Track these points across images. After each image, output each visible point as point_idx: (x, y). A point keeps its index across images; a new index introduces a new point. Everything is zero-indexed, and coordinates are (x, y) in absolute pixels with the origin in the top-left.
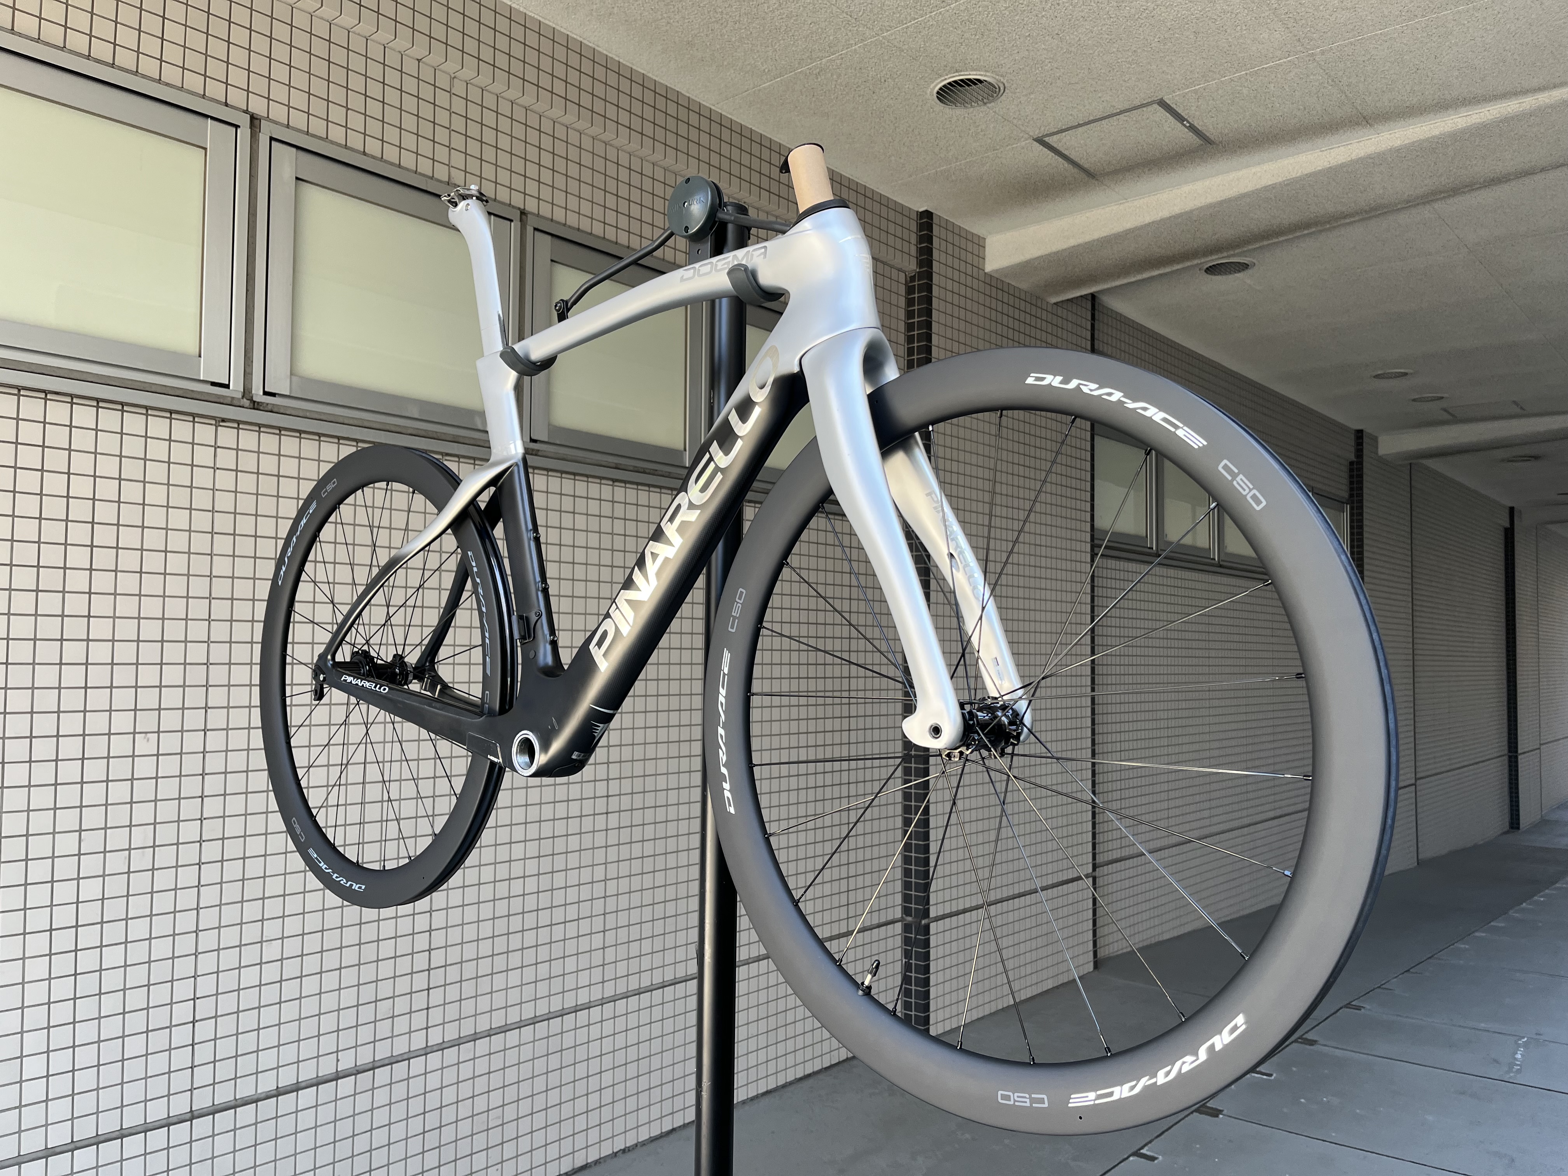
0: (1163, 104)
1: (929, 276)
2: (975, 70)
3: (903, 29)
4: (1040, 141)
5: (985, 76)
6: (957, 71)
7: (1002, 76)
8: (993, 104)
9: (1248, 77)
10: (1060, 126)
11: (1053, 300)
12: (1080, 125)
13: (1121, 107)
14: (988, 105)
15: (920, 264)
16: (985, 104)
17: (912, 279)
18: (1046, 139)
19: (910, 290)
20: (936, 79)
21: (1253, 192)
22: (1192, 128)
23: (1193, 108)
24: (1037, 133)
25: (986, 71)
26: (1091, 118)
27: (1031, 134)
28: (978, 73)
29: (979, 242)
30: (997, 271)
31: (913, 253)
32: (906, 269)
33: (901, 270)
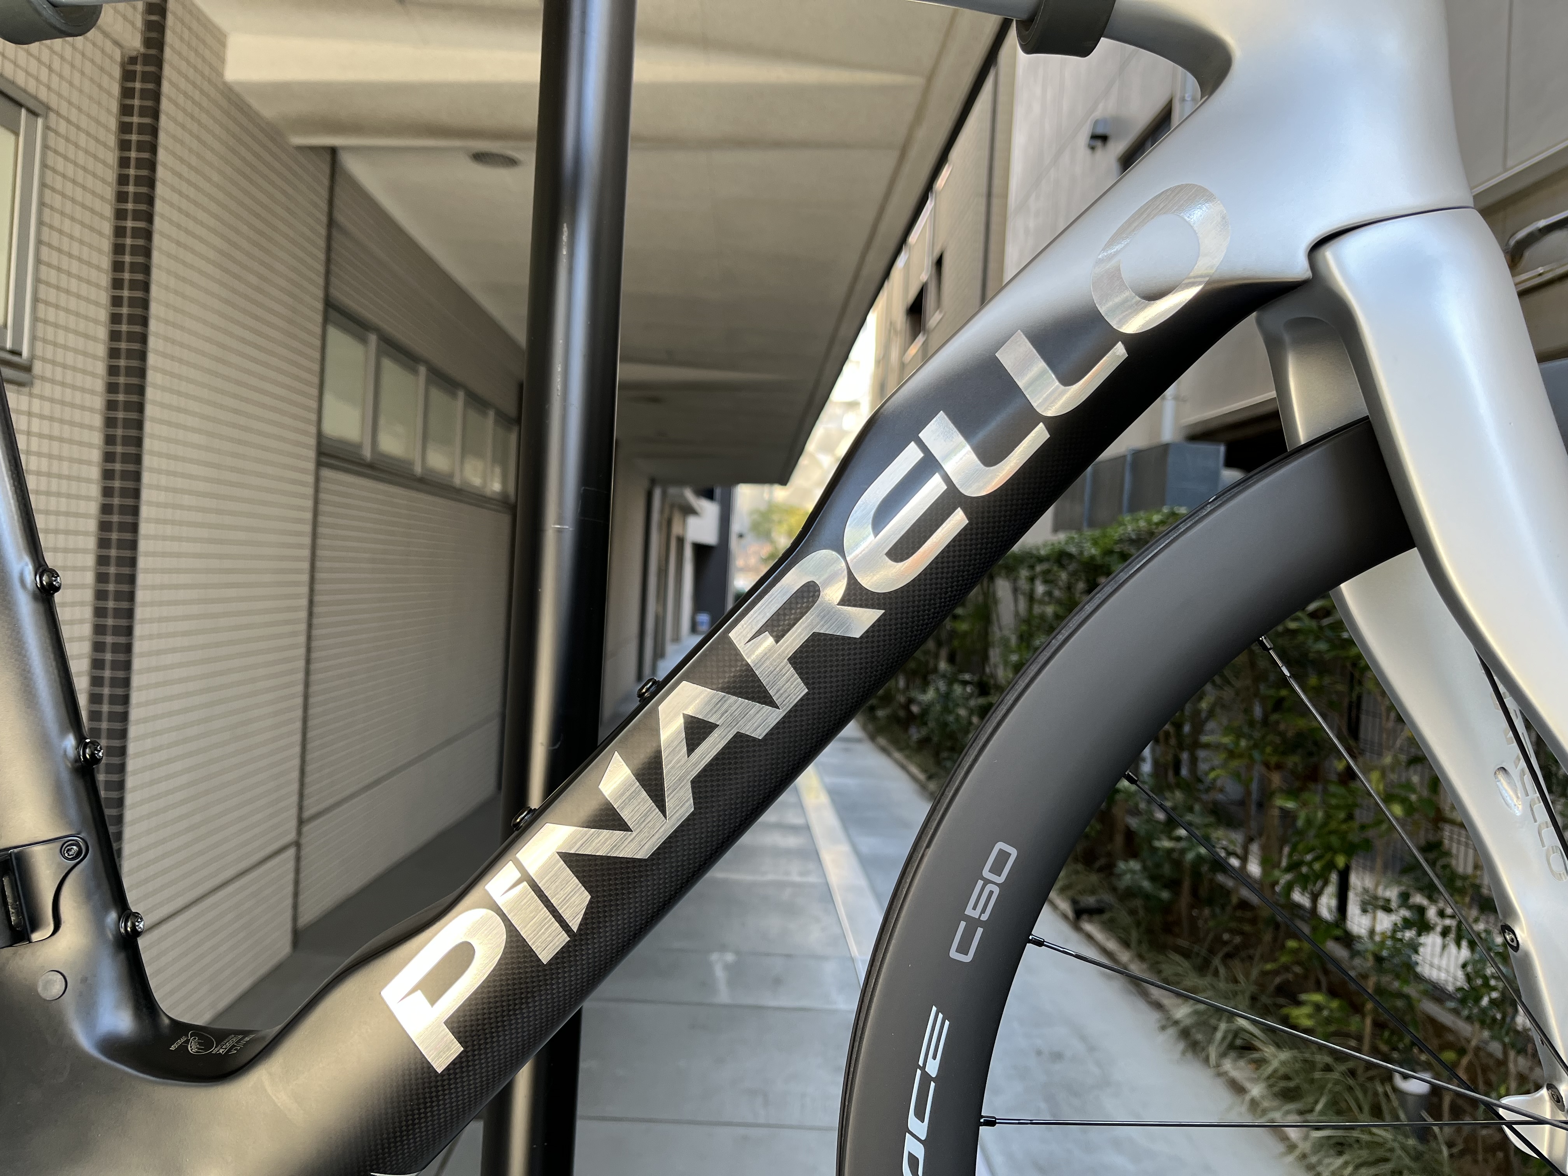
1: (159, 62)
11: (298, 140)
15: (148, 42)
17: (133, 60)
19: (128, 76)
29: (220, 39)
30: (240, 84)
31: (139, 23)
32: (125, 43)
33: (116, 43)
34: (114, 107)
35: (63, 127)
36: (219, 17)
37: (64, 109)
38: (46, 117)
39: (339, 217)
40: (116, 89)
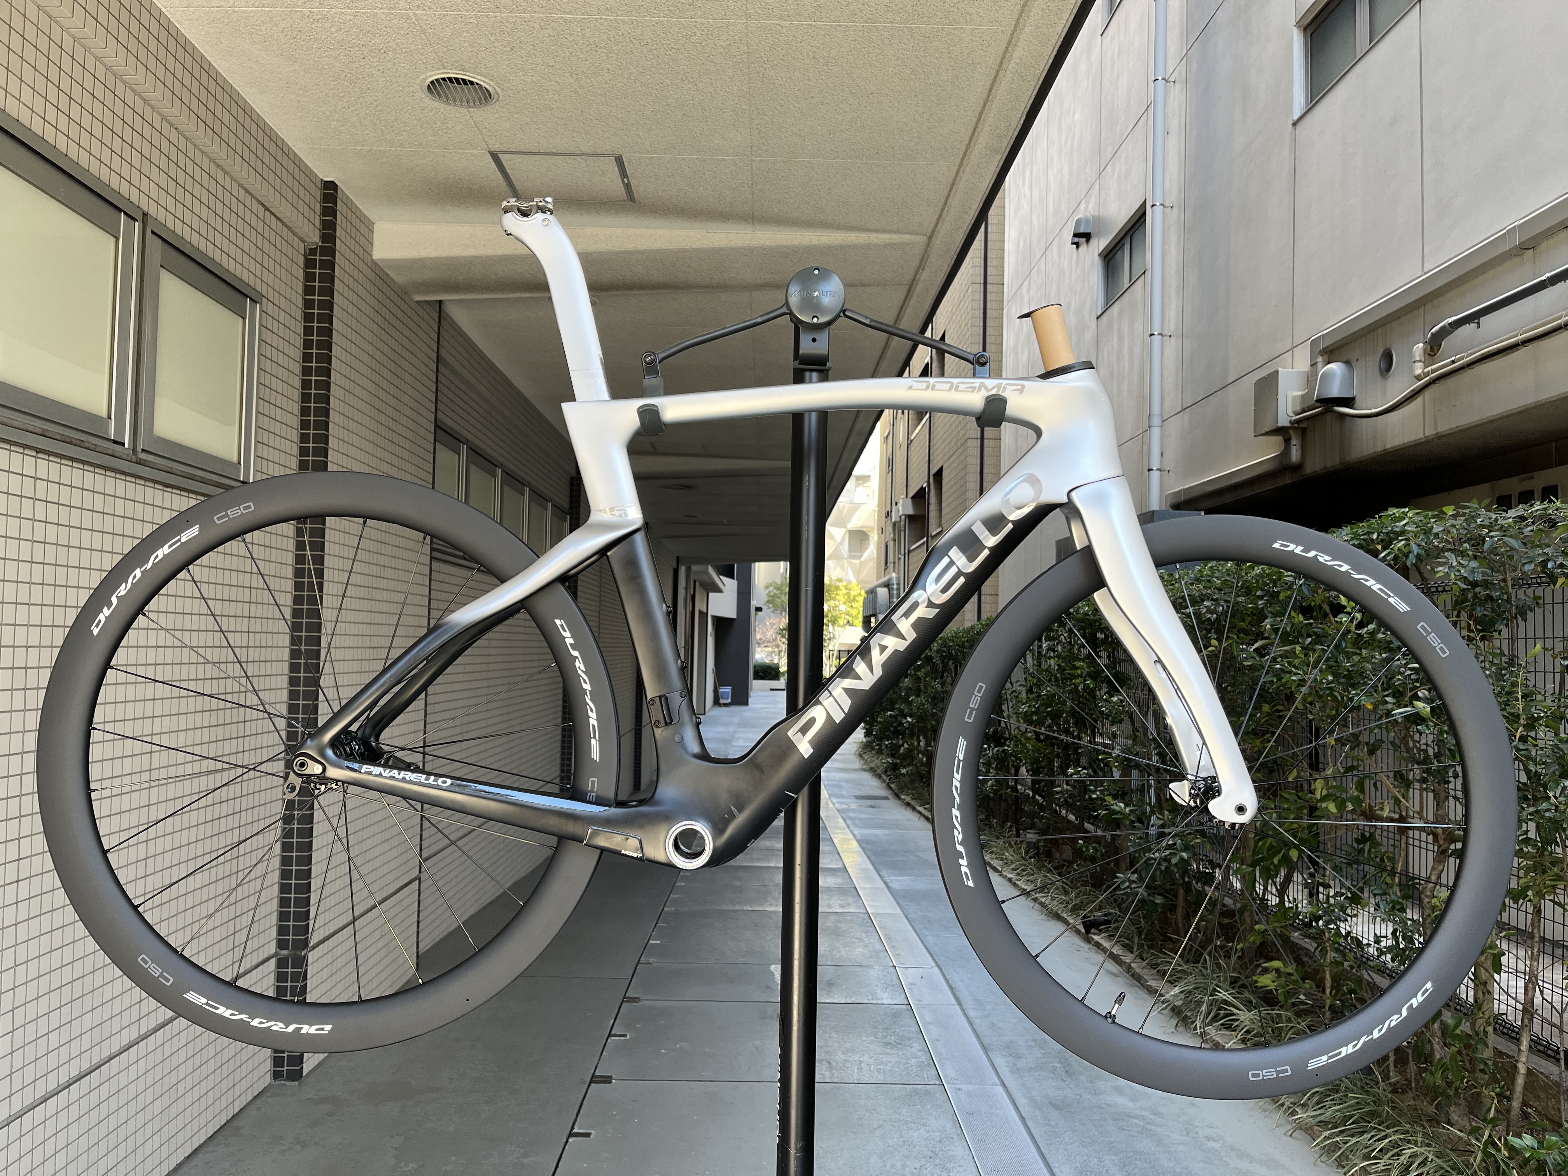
0: (619, 161)
1: (332, 252)
2: (483, 76)
3: (441, 15)
4: (495, 157)
5: (489, 84)
6: (463, 70)
7: (503, 89)
8: (475, 110)
9: (696, 161)
10: (522, 148)
11: (418, 298)
12: (539, 153)
13: (584, 150)
14: (471, 110)
15: (324, 237)
16: (469, 106)
17: (313, 251)
18: (500, 155)
19: (309, 263)
20: (439, 69)
21: (647, 251)
22: (628, 187)
23: (639, 170)
24: (495, 147)
25: (491, 80)
26: (553, 151)
27: (490, 146)
28: (483, 79)
29: (369, 226)
30: (384, 260)
31: (317, 224)
32: (307, 239)
33: (301, 239)
34: (300, 289)
35: (270, 308)
36: (369, 210)
37: (271, 295)
38: (261, 304)
39: (443, 353)
40: (301, 275)
